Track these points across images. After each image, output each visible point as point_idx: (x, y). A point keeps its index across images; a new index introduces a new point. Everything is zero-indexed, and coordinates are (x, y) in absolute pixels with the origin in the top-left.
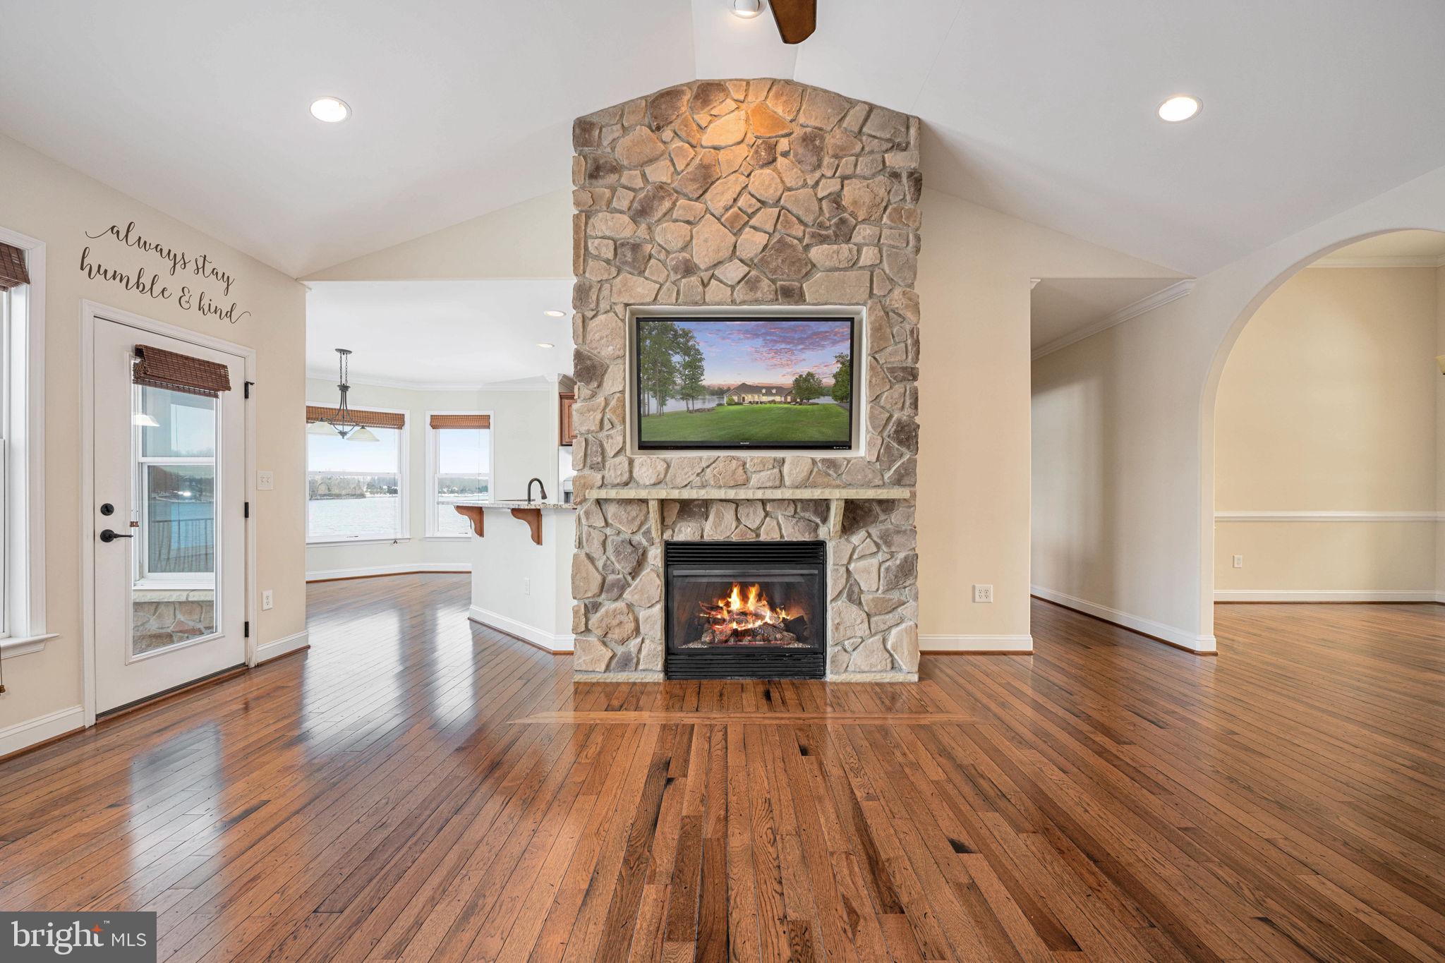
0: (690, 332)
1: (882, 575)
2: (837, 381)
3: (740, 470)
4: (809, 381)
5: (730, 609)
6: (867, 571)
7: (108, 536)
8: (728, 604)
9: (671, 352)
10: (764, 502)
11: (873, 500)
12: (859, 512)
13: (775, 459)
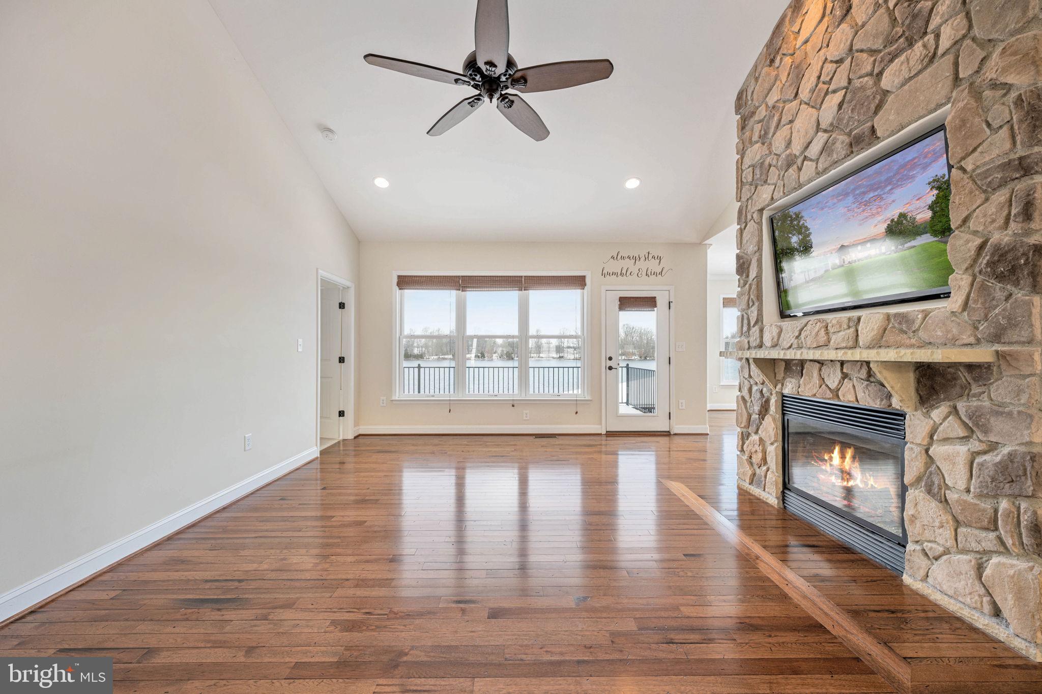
0: (800, 213)
1: (974, 472)
2: (935, 213)
3: (822, 332)
4: (902, 223)
5: (831, 463)
6: (948, 458)
7: (610, 368)
8: (831, 459)
9: (790, 235)
10: (842, 363)
11: (960, 363)
12: (939, 379)
13: (849, 319)
